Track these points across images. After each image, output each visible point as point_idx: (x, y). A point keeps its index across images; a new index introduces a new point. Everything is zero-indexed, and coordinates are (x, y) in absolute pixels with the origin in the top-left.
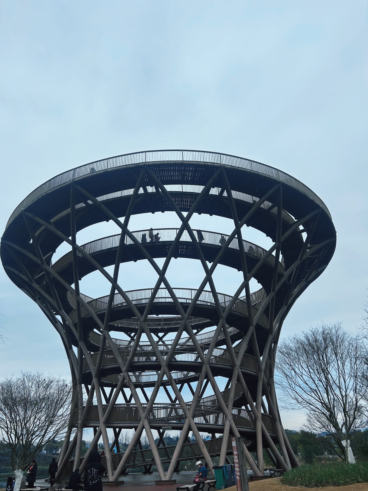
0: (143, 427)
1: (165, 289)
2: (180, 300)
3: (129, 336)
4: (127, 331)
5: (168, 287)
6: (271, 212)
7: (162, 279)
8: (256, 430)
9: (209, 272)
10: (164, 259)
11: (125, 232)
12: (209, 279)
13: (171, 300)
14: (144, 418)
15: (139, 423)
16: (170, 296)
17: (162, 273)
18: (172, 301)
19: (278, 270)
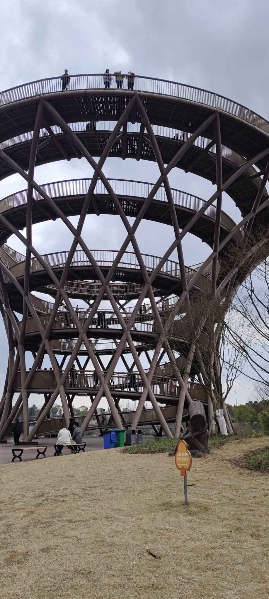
0: (59, 393)
1: (81, 252)
2: (99, 264)
3: (89, 303)
4: (86, 298)
5: (85, 249)
6: (210, 152)
7: (78, 240)
8: (179, 398)
9: (131, 231)
10: (79, 217)
11: (32, 185)
12: (131, 239)
13: (89, 264)
14: (59, 384)
15: (55, 389)
16: (88, 260)
17: (77, 232)
18: (91, 265)
19: (220, 225)
